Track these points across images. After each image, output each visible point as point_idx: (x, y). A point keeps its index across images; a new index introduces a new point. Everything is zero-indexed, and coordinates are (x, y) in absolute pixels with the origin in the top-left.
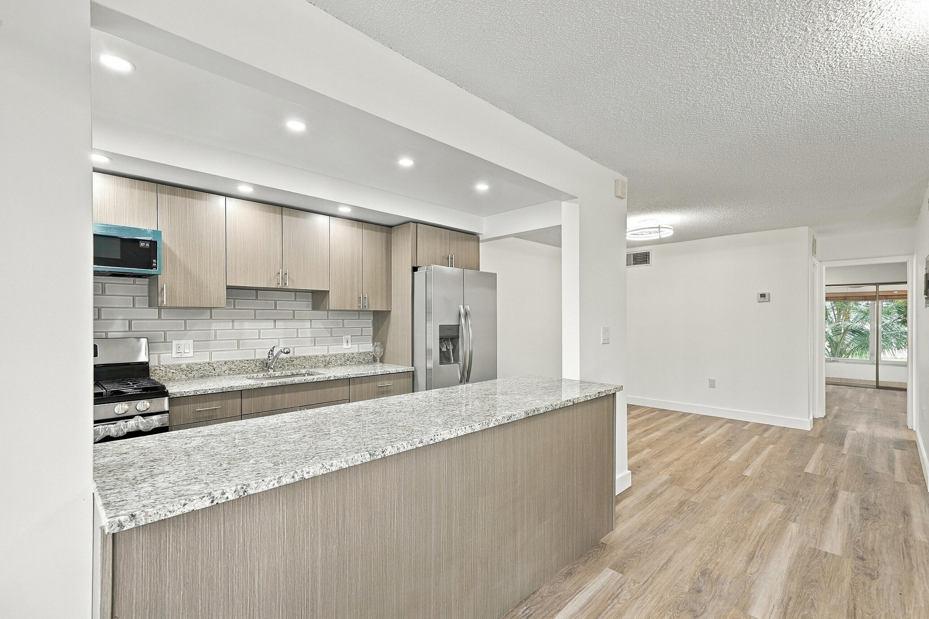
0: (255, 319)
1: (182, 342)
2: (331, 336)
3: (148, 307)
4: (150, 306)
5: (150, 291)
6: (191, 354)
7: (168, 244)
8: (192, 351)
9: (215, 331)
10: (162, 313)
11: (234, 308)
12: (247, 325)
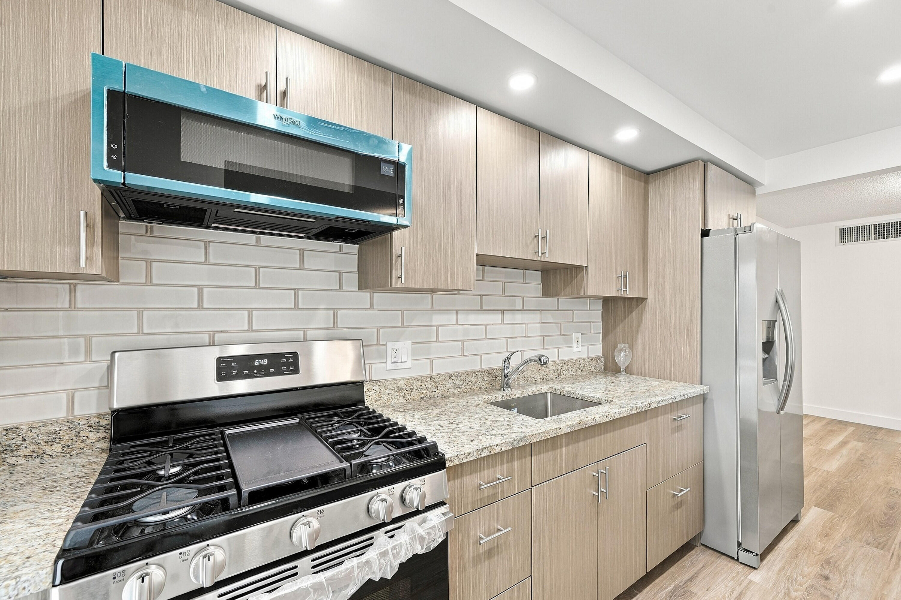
0: (481, 309)
1: (399, 344)
2: (561, 334)
3: (357, 289)
4: (361, 289)
6: (409, 364)
8: (410, 358)
9: (438, 326)
10: (374, 299)
12: (474, 318)
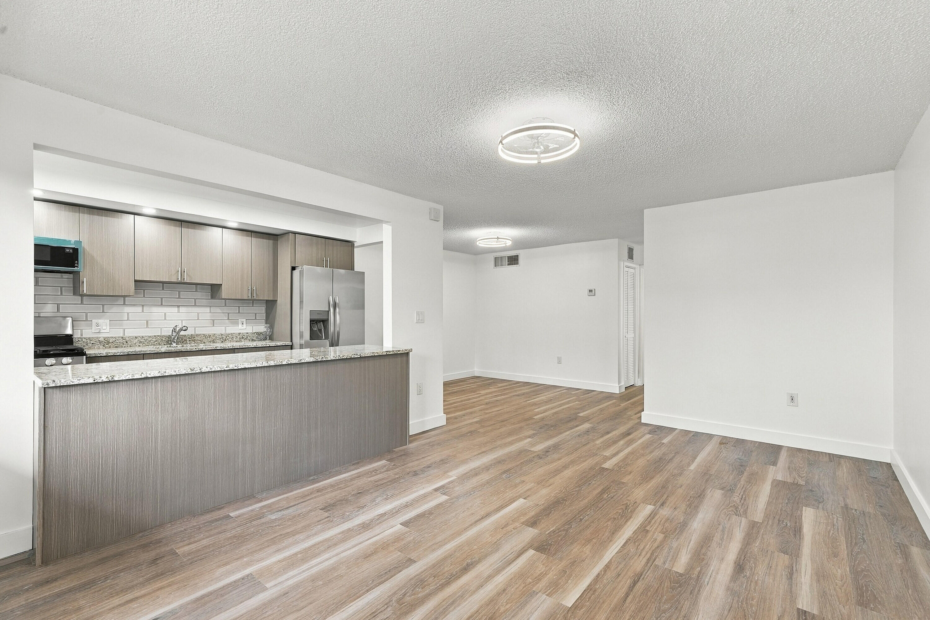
0: (162, 305)
1: (100, 321)
2: (228, 319)
3: (72, 295)
4: (75, 294)
5: (74, 284)
6: (108, 330)
7: (88, 250)
8: (108, 327)
9: (128, 313)
10: (84, 300)
11: (144, 296)
12: (155, 309)
